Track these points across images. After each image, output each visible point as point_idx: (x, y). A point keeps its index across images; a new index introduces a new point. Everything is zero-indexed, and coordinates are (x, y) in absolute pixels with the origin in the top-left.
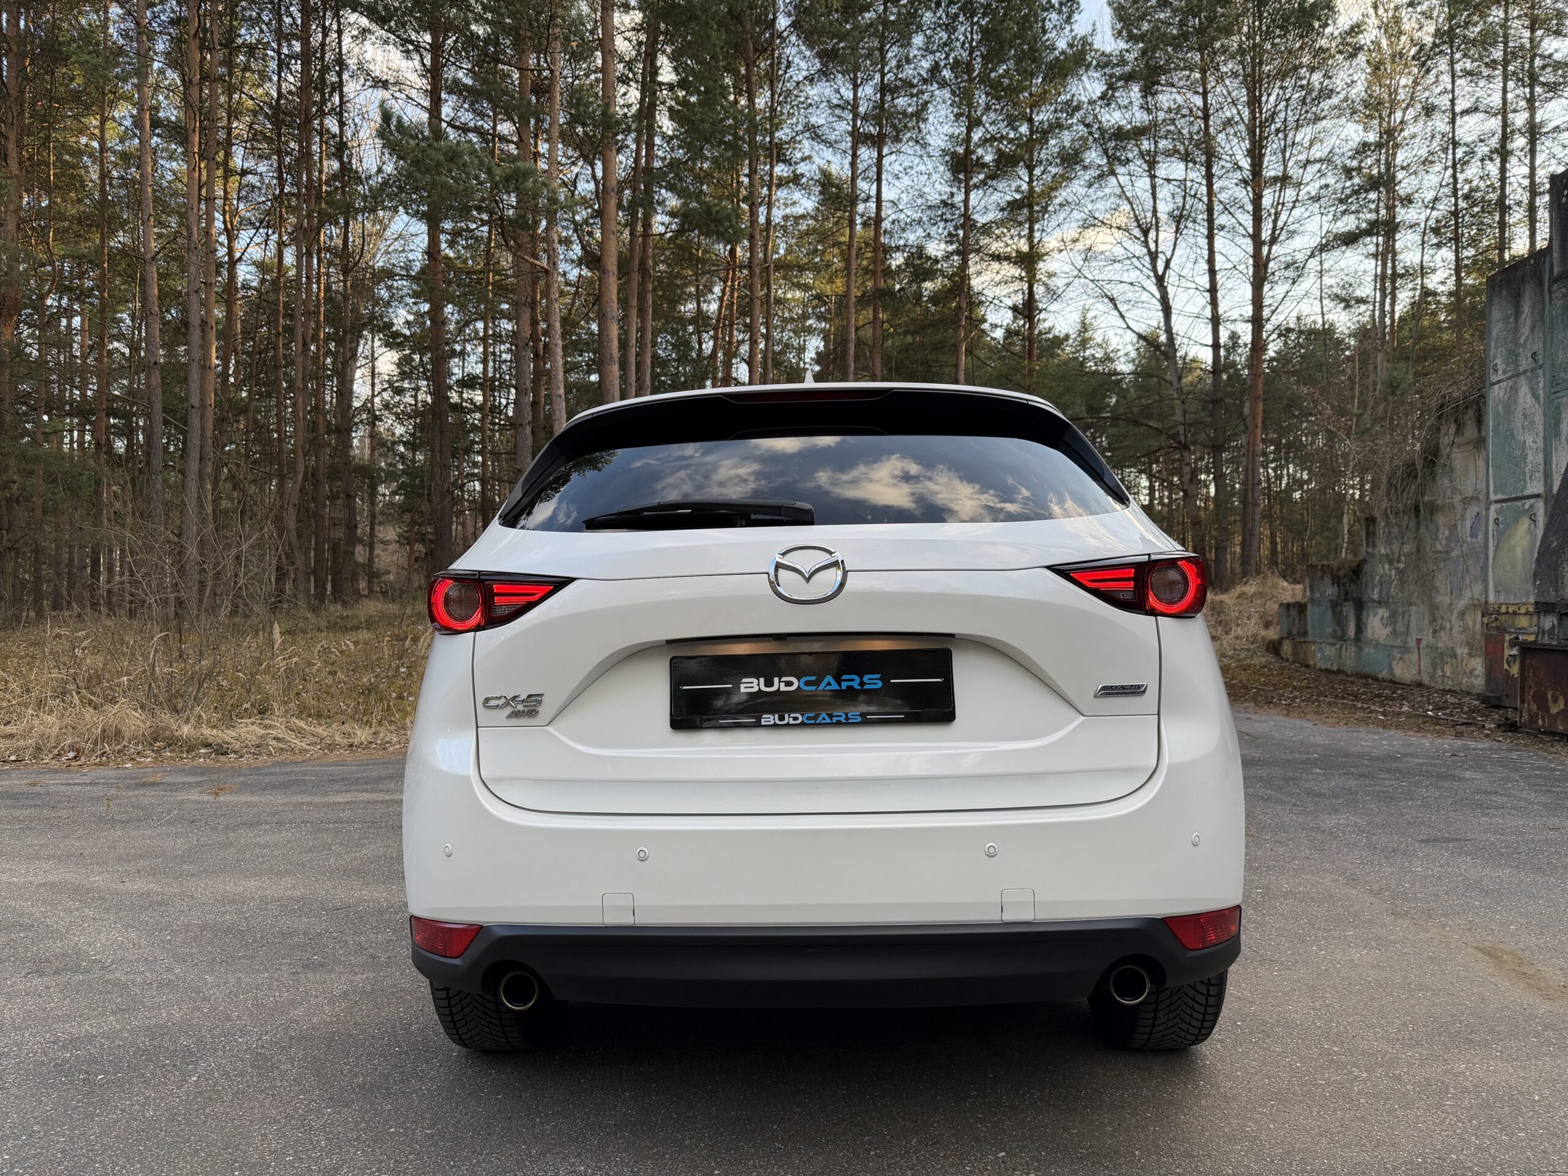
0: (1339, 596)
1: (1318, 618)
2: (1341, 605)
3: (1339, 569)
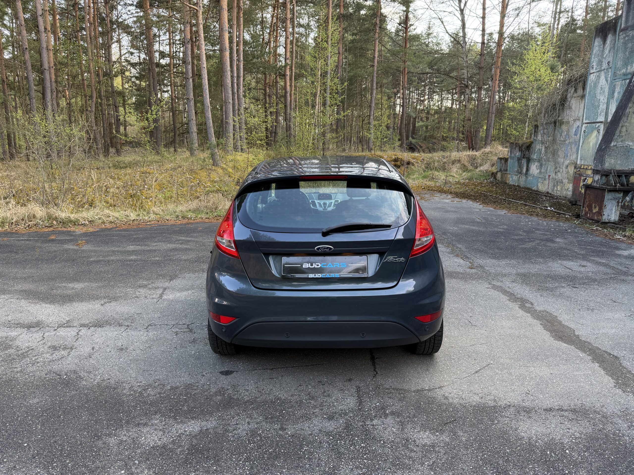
0: (521, 156)
1: (512, 165)
2: (522, 160)
3: (522, 145)
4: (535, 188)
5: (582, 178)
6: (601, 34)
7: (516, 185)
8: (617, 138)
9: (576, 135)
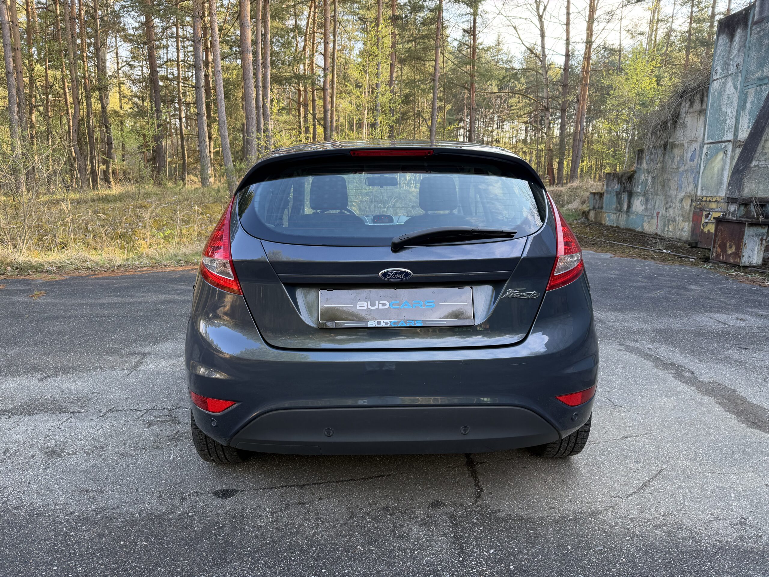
0: (620, 189)
1: (609, 200)
2: (621, 194)
3: (622, 176)
4: (639, 229)
5: (705, 213)
6: (726, 30)
7: (615, 226)
8: (759, 156)
9: (692, 160)
